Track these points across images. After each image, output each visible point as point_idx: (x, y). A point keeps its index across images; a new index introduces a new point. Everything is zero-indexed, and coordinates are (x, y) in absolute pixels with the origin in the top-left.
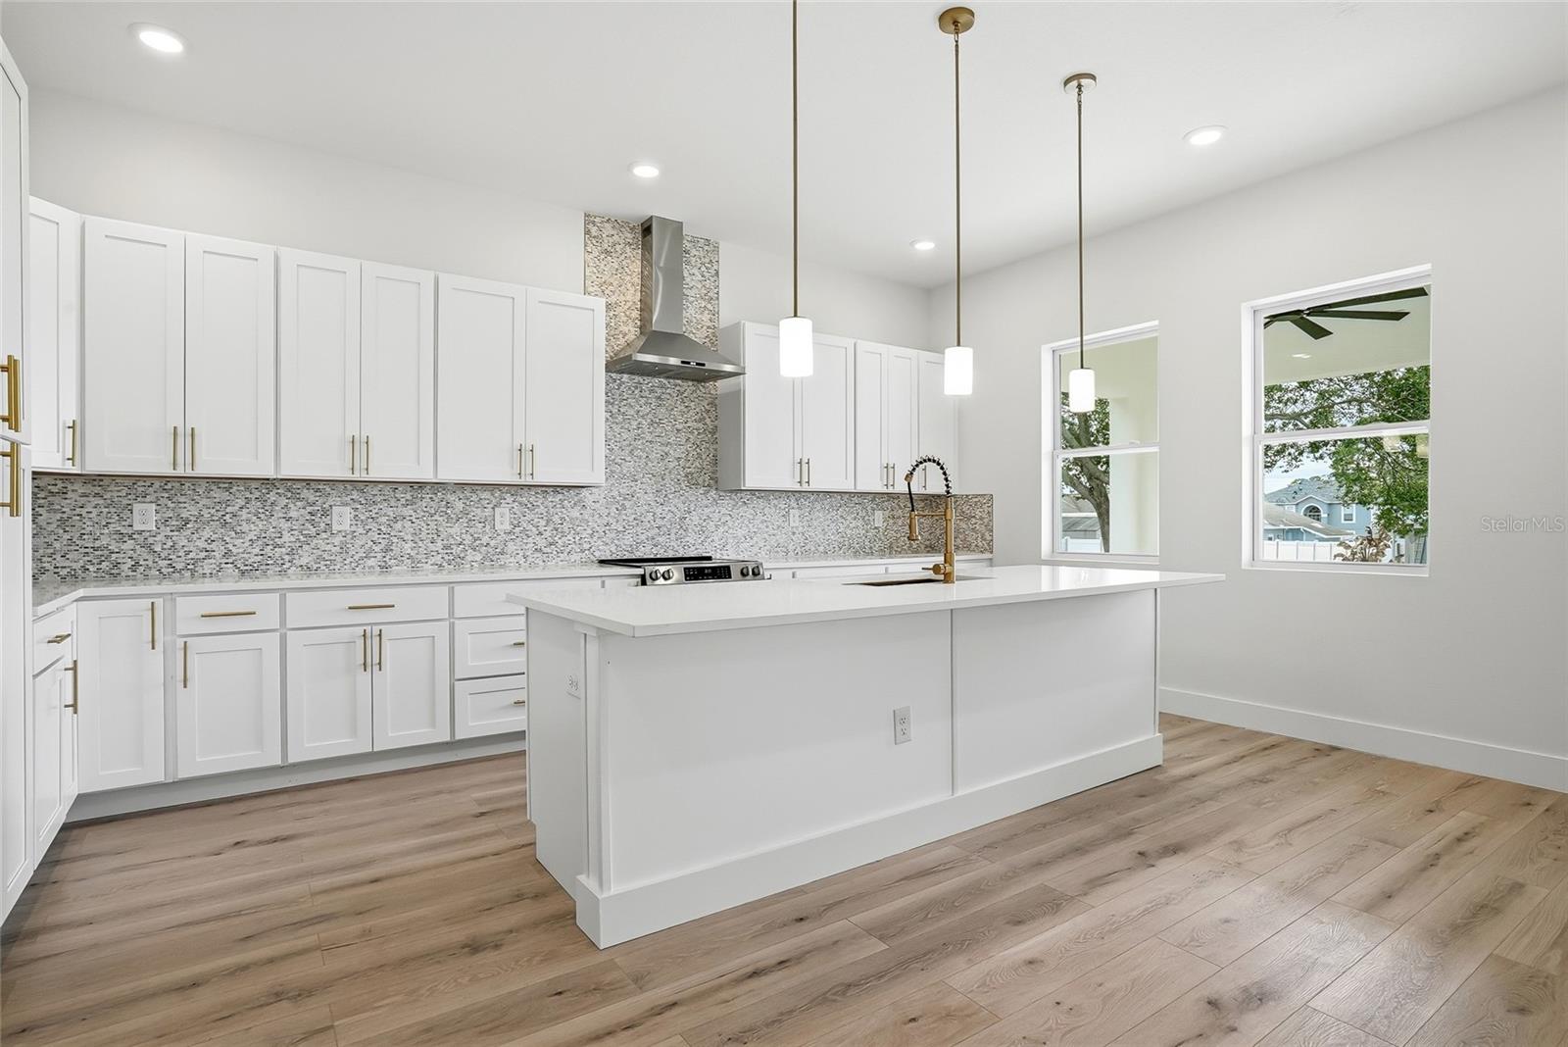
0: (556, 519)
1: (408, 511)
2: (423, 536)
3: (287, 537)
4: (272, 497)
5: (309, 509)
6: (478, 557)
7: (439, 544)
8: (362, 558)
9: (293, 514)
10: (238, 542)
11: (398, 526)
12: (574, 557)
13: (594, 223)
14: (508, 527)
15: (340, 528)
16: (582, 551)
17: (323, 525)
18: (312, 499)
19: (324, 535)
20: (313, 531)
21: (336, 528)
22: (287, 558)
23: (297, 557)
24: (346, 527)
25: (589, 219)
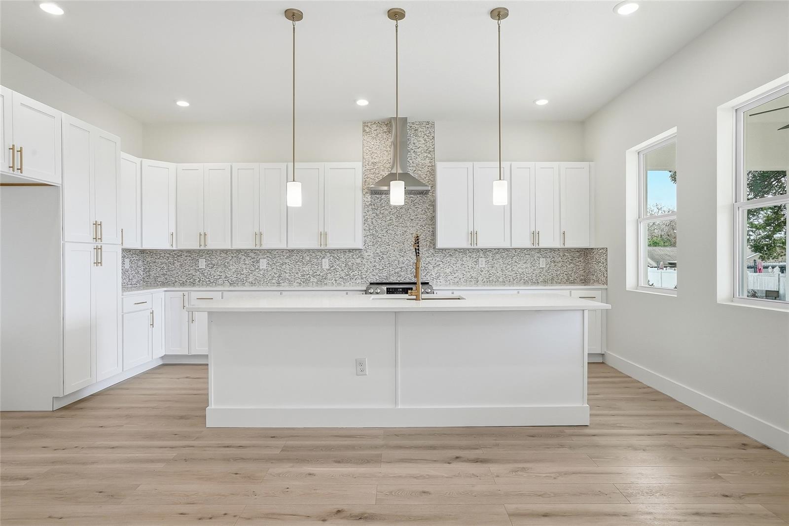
0: (350, 264)
1: (287, 261)
2: (293, 271)
3: (245, 271)
4: (240, 256)
5: (252, 260)
6: (315, 280)
7: (300, 274)
8: (270, 280)
9: (247, 262)
10: (229, 273)
11: (284, 267)
12: (358, 281)
13: (367, 126)
14: (328, 267)
15: (263, 268)
16: (362, 278)
17: (257, 266)
18: (253, 256)
19: (257, 270)
20: (253, 269)
21: (261, 268)
22: (245, 279)
23: (248, 278)
24: (265, 267)
25: (365, 124)
